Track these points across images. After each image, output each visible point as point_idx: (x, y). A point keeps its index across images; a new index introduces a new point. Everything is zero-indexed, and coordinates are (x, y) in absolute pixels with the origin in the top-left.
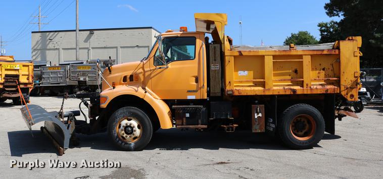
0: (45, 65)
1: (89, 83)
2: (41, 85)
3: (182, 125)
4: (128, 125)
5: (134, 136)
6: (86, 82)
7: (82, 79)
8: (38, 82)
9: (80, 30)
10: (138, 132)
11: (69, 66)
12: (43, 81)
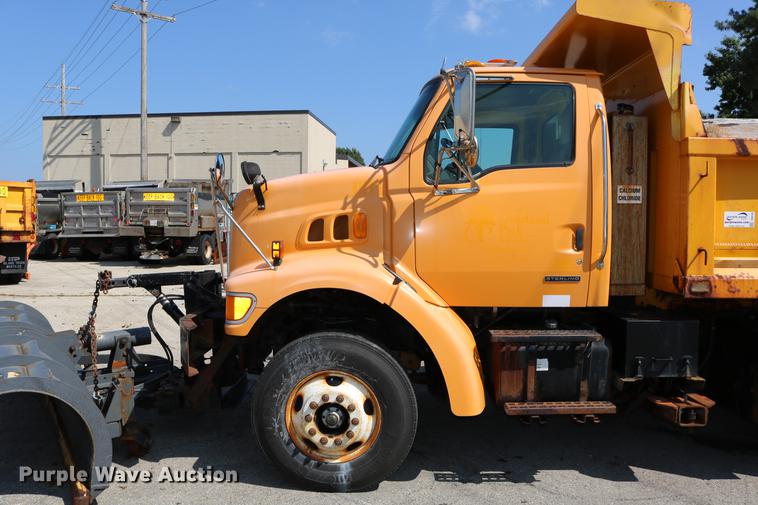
0: (72, 191)
1: (169, 233)
2: (60, 235)
3: (523, 399)
4: (332, 400)
5: (351, 442)
6: (163, 228)
7: (153, 223)
8: (53, 228)
9: (150, 116)
10: (365, 426)
11: (123, 193)
12: (65, 225)
